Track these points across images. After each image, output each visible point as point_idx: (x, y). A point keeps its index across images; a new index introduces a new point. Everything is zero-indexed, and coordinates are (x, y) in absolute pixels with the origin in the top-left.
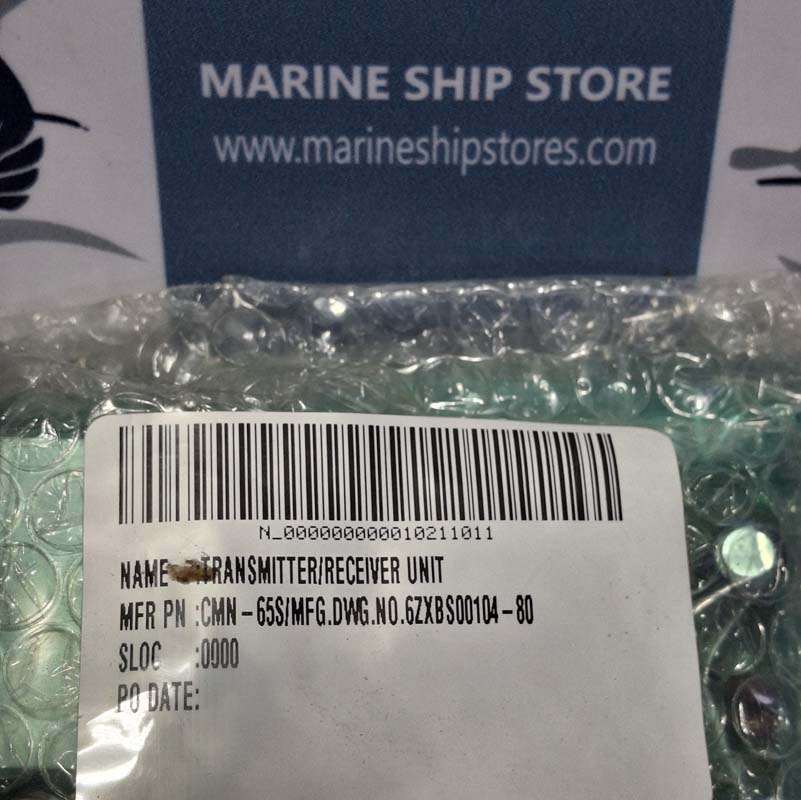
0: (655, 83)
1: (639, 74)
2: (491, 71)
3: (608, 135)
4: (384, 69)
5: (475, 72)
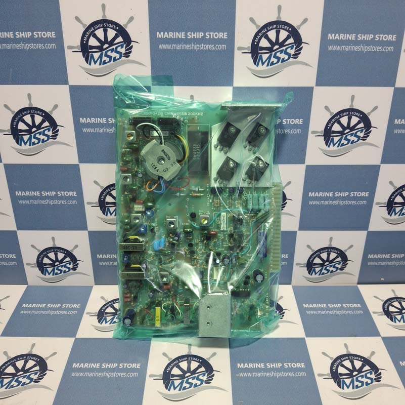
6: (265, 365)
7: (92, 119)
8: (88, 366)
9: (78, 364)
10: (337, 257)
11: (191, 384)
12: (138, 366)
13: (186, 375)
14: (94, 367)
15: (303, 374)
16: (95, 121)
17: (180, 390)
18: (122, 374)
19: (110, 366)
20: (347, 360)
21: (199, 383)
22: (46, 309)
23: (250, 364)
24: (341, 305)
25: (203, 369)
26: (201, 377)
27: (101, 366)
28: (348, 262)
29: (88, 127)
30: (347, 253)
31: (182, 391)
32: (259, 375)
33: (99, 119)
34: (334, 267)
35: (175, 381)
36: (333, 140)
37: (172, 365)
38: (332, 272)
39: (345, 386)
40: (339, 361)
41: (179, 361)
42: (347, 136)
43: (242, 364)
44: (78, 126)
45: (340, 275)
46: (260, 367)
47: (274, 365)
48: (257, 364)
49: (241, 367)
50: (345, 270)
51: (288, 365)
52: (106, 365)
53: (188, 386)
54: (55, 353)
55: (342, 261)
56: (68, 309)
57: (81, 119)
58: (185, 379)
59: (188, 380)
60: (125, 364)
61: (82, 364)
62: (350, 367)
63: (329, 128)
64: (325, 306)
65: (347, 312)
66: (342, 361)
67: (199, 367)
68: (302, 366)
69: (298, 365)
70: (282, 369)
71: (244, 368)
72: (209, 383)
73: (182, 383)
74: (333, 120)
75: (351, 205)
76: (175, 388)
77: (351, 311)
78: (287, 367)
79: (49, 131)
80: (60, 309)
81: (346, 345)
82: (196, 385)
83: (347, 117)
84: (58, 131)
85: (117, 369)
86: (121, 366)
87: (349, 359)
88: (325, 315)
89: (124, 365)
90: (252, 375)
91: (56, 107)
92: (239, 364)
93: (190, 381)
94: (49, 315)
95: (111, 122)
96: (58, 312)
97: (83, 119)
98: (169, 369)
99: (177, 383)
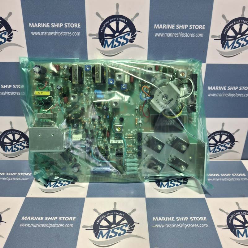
0: (203, 27)
1: (202, 26)
2: (186, 25)
3: (198, 33)
4: (174, 25)
5: (184, 25)
6: (175, 219)
7: (38, 24)
8: (34, 219)
9: (26, 217)
10: (227, 139)
11: (116, 233)
12: (74, 219)
13: (112, 226)
14: (39, 219)
15: (206, 225)
16: (41, 26)
17: (107, 238)
18: (61, 225)
19: (51, 219)
20: (239, 214)
21: (122, 232)
22: (5, 176)
23: (163, 218)
24: (230, 175)
25: (125, 221)
26: (124, 228)
27: (44, 218)
28: (235, 142)
29: (35, 31)
30: (234, 136)
31: (108, 239)
32: (171, 226)
33: (44, 24)
34: (225, 146)
35: (103, 231)
36: (228, 43)
37: (101, 218)
38: (223, 150)
39: (240, 235)
40: (233, 215)
41: (106, 215)
42: (238, 40)
43: (157, 218)
44: (28, 30)
45: (228, 153)
46: (171, 220)
47: (182, 219)
48: (168, 218)
49: (156, 220)
50: (233, 149)
51: (193, 219)
52: (48, 218)
53: (113, 235)
54: (8, 209)
55: (231, 142)
56: (22, 177)
57: (30, 24)
58: (111, 230)
59: (113, 230)
60: (64, 218)
61: (29, 217)
62: (243, 220)
63: (225, 33)
64: (218, 175)
65: (236, 179)
66: (236, 216)
67: (122, 220)
68: (205, 219)
69: (201, 219)
70: (189, 222)
71: (158, 221)
72: (130, 233)
73: (108, 233)
74: (228, 27)
75: (239, 97)
76: (103, 237)
77: (239, 179)
78: (192, 220)
79: (5, 34)
80: (16, 176)
81: (237, 204)
82: (120, 234)
83: (239, 24)
84: (12, 34)
85: (57, 222)
86: (60, 219)
87: (241, 214)
88: (219, 181)
89: (62, 218)
90: (165, 226)
91: (10, 14)
92: (154, 218)
93: (115, 230)
94: (7, 180)
95: (53, 27)
96: (14, 179)
97: (31, 24)
98: (98, 221)
99: (104, 232)
